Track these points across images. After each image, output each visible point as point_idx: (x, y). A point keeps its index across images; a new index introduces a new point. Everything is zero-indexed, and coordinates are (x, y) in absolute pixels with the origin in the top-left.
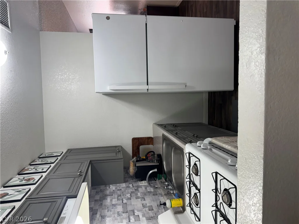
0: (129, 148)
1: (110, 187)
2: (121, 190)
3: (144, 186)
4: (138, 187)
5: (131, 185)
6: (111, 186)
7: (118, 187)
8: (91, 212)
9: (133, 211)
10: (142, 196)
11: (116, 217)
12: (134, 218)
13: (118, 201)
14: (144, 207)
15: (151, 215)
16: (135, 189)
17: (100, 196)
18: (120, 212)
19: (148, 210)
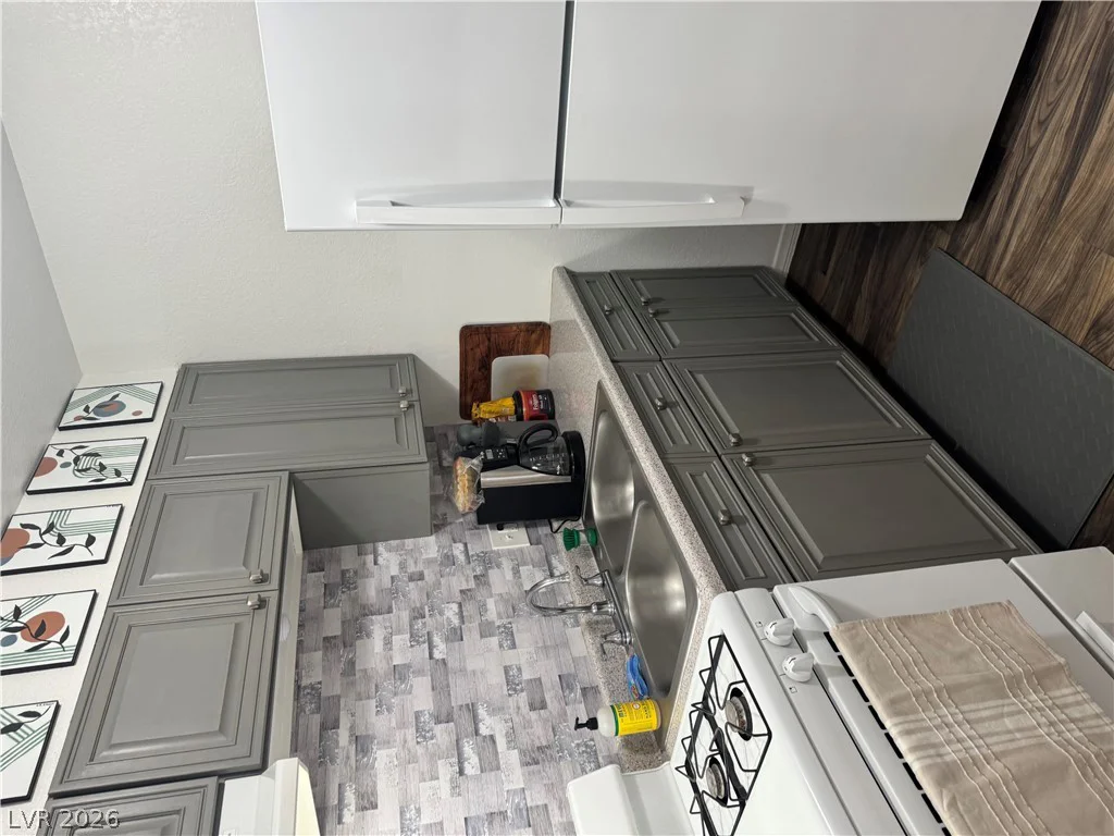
1: (380, 560)
2: (421, 577)
3: (510, 552)
4: (488, 560)
5: (458, 549)
6: (381, 547)
7: (411, 562)
8: (313, 713)
9: (472, 710)
10: (505, 621)
11: (411, 743)
12: (479, 755)
13: (412, 646)
14: (512, 684)
15: (540, 734)
16: (475, 577)
17: (344, 614)
18: (425, 718)
19: (525, 709)
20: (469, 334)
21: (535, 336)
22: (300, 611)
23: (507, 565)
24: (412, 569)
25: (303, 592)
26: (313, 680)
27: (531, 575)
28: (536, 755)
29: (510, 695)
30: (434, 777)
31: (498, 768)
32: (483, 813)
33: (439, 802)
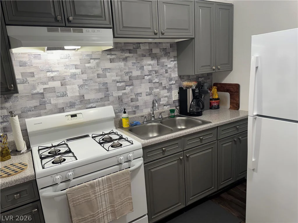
0: (229, 80)
1: (172, 62)
2: (166, 73)
3: (171, 95)
4: (170, 90)
5: (173, 82)
6: (176, 62)
7: (171, 70)
8: (133, 47)
9: (132, 85)
10: (153, 93)
11: (125, 71)
12: (121, 86)
13: (148, 71)
14: (137, 95)
15: (125, 100)
16: (165, 86)
17: (158, 53)
18: (130, 74)
19: (131, 97)
20: (237, 86)
21: (235, 105)
22: (160, 43)
23: (168, 94)
24: (169, 70)
25: (165, 43)
26: (141, 47)
27: (163, 101)
28: (120, 100)
29: (135, 94)
30: (117, 76)
31: (118, 90)
32: (108, 87)
33: (111, 77)
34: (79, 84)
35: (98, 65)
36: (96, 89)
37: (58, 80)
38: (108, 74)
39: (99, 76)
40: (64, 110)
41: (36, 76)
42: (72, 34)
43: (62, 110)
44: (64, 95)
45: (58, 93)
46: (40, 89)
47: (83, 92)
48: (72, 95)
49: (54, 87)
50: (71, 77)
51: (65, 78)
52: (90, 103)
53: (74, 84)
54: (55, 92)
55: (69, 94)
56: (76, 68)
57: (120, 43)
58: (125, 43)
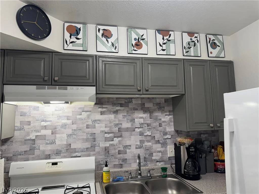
5: (169, 136)
6: (171, 116)
7: (165, 124)
8: (125, 102)
9: (121, 136)
10: (144, 147)
11: (114, 122)
12: (109, 137)
13: (140, 123)
14: (126, 147)
15: (112, 152)
16: (159, 140)
17: (151, 107)
18: (120, 126)
19: (119, 149)
22: (153, 98)
23: (162, 149)
24: (163, 124)
25: (158, 98)
26: (133, 102)
27: (156, 156)
28: (107, 150)
29: (123, 146)
30: (105, 127)
31: (105, 141)
32: (96, 137)
33: (100, 128)
34: (68, 133)
35: (88, 117)
36: (84, 139)
37: (50, 129)
38: (97, 125)
39: (88, 127)
40: (50, 157)
41: (32, 125)
42: (57, 91)
43: (48, 157)
44: (53, 142)
45: (48, 140)
46: (32, 136)
47: (71, 141)
48: (60, 143)
49: (45, 135)
50: (62, 127)
51: (56, 127)
52: (75, 152)
53: (63, 133)
54: (45, 139)
55: (58, 142)
56: (67, 119)
57: (112, 98)
58: (117, 98)
